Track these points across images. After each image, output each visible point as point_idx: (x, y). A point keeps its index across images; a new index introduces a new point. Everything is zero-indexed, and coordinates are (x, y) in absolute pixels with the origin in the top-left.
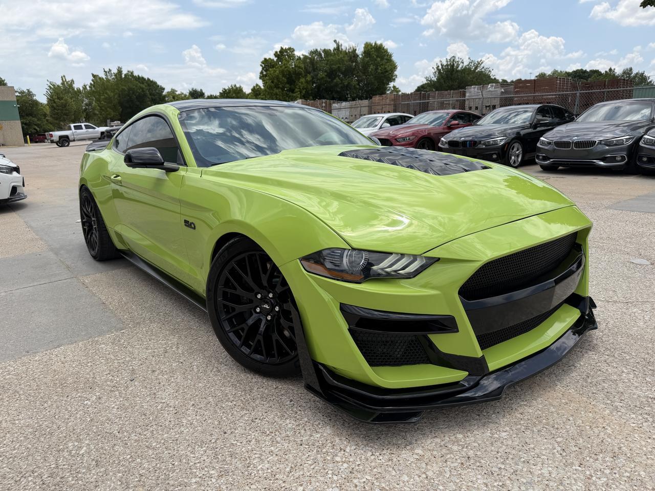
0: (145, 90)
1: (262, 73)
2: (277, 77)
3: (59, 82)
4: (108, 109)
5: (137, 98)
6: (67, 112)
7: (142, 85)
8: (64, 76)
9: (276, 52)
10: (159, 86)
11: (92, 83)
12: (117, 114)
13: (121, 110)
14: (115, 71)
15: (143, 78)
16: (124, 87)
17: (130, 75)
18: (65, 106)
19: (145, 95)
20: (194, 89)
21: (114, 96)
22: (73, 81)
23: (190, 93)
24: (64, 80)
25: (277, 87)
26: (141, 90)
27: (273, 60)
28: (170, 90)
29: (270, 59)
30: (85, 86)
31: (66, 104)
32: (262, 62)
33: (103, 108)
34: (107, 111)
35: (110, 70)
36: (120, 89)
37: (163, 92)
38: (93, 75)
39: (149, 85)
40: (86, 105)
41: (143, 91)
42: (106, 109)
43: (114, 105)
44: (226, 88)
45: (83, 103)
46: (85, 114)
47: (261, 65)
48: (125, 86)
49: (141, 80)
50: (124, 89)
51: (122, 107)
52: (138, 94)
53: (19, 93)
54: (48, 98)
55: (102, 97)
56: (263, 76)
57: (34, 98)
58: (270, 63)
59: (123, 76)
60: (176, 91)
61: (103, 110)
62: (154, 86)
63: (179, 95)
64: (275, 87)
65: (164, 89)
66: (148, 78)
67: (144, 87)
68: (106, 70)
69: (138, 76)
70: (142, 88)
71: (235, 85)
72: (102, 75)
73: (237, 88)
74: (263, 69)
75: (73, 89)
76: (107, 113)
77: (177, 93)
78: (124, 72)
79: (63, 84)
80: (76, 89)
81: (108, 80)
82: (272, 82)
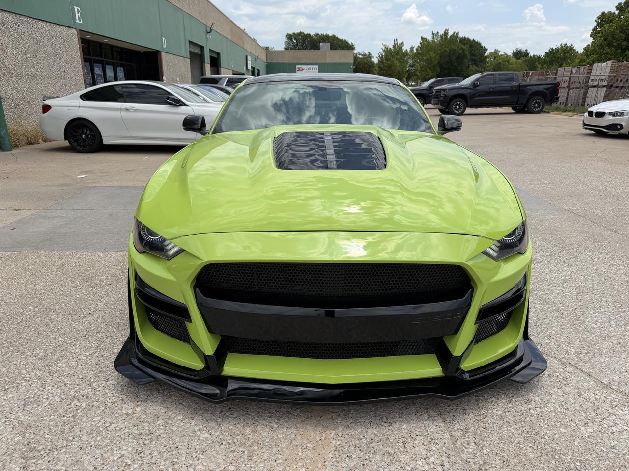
0: (465, 51)
1: (595, 29)
2: (613, 34)
3: (390, 45)
4: (428, 70)
5: (456, 59)
6: (391, 72)
7: (463, 47)
8: (396, 40)
9: (620, 4)
10: (482, 47)
11: (420, 45)
12: (435, 74)
13: (439, 71)
14: (441, 33)
15: (468, 39)
16: (446, 49)
17: (455, 36)
18: (391, 67)
19: (465, 56)
20: (519, 50)
21: (436, 56)
22: (402, 43)
23: (513, 54)
24: (396, 42)
25: (610, 45)
26: (462, 51)
27: (614, 13)
28: (493, 51)
29: (610, 13)
30: (412, 48)
31: (391, 65)
32: (599, 18)
33: (423, 69)
34: (427, 72)
35: (438, 33)
36: (443, 50)
37: (485, 53)
38: (422, 38)
39: (471, 46)
40: (411, 66)
41: (464, 52)
42: (426, 69)
43: (434, 66)
44: (554, 48)
45: (407, 64)
46: (407, 74)
47: (596, 21)
48: (448, 48)
49: (465, 41)
50: (446, 50)
51: (440, 68)
52: (458, 55)
53: (362, 56)
54: (379, 60)
55: (425, 58)
56: (595, 33)
57: (373, 59)
58: (608, 18)
59: (449, 37)
60: (500, 52)
61: (423, 71)
62: (478, 47)
63: (501, 55)
64: (607, 45)
65: (487, 50)
66: (473, 39)
67: (465, 47)
68: (434, 33)
69: (465, 37)
70: (463, 50)
71: (566, 44)
72: (429, 37)
73: (567, 47)
74: (597, 25)
75: (402, 51)
76: (426, 73)
77: (500, 54)
78: (450, 34)
79: (394, 46)
80: (404, 51)
81: (434, 42)
82: (605, 40)
